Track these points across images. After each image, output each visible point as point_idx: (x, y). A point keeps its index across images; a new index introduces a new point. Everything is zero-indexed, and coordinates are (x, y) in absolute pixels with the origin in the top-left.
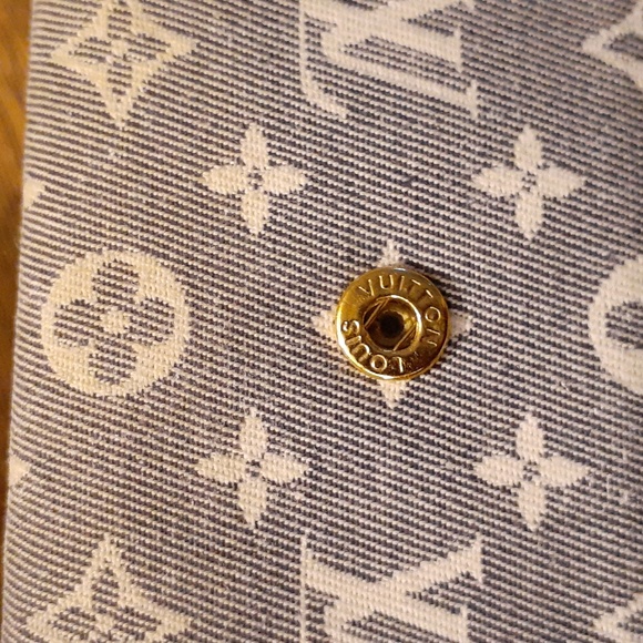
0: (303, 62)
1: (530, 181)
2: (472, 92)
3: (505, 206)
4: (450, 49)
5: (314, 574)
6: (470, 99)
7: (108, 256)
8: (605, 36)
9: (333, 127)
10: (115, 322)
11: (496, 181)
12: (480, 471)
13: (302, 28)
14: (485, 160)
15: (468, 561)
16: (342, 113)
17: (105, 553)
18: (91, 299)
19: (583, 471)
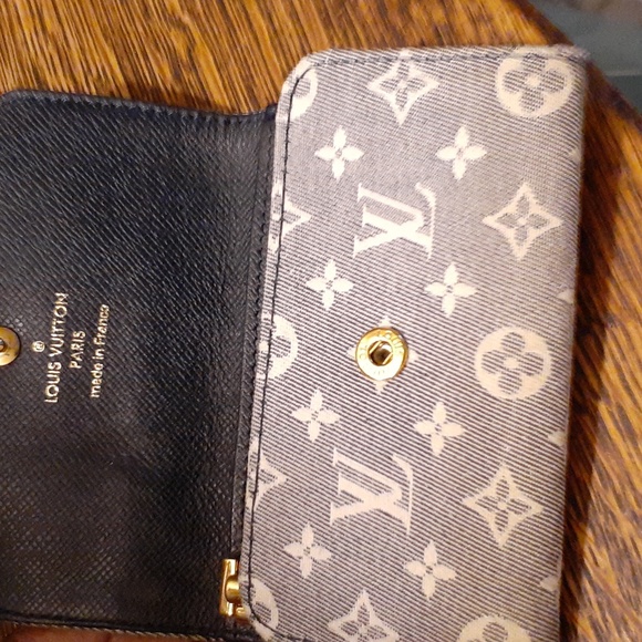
0: (411, 486)
1: (315, 415)
2: (335, 461)
3: (328, 404)
4: (343, 484)
5: (427, 242)
6: (337, 457)
7: (513, 397)
8: (276, 483)
9: (399, 451)
10: (511, 363)
11: (330, 417)
12: (351, 285)
13: (411, 505)
14: (333, 427)
15: (360, 246)
16: (394, 457)
17: (520, 252)
18: (523, 376)
19: (308, 284)
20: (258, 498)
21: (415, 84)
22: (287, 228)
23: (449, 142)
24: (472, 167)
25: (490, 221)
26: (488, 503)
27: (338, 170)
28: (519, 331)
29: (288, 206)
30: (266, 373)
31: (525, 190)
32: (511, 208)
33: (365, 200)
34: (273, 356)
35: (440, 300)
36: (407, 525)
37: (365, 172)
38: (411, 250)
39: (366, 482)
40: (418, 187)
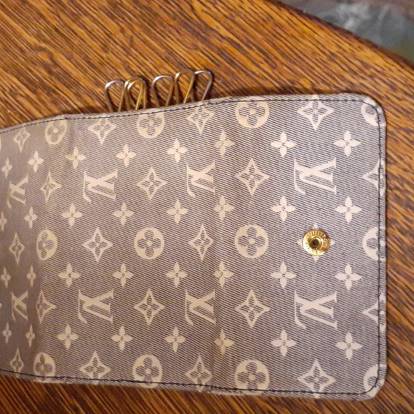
0: (295, 181)
1: (349, 210)
2: (335, 188)
3: (343, 215)
4: (330, 178)
6: (335, 190)
7: (250, 226)
8: (368, 174)
9: (302, 196)
10: (252, 241)
11: (340, 209)
12: (337, 277)
13: (295, 173)
14: (338, 204)
15: (333, 297)
16: (304, 193)
17: (252, 294)
18: (246, 235)
19: (360, 277)
20: (378, 166)
21: (310, 380)
22: (376, 306)
23: (290, 349)
24: (278, 336)
25: (267, 309)
26: (259, 177)
27: (349, 337)
28: (249, 256)
29: (376, 318)
30: (380, 230)
31: (251, 324)
32: (257, 315)
33: (333, 321)
34: (376, 238)
35: (288, 270)
36: (296, 163)
37: (333, 336)
38: (303, 295)
39: (318, 180)
40: (304, 327)
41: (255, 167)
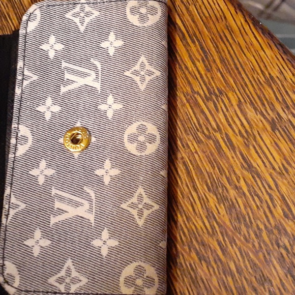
0: (94, 202)
1: (42, 172)
2: (53, 193)
4: (58, 205)
5: (98, 86)
7: (143, 154)
8: (20, 208)
9: (86, 184)
10: (141, 138)
11: (50, 172)
12: (60, 108)
13: (94, 211)
14: (52, 177)
15: (64, 90)
16: (85, 188)
17: (142, 87)
18: (147, 144)
19: (37, 109)
21: (88, 14)
22: (25, 83)
23: (106, 39)
24: (117, 50)
25: (127, 73)
26: (133, 206)
27: (52, 54)
28: (144, 123)
29: (26, 73)
30: (15, 153)
31: (143, 59)
32: (137, 67)
33: (66, 68)
34: (19, 146)
35: (105, 112)
36: (92, 221)
37: (66, 55)
38: (90, 90)
39: (70, 202)
40: (92, 60)
41: (136, 217)
